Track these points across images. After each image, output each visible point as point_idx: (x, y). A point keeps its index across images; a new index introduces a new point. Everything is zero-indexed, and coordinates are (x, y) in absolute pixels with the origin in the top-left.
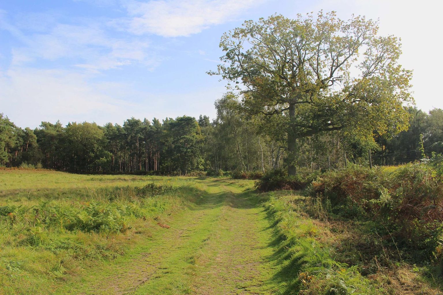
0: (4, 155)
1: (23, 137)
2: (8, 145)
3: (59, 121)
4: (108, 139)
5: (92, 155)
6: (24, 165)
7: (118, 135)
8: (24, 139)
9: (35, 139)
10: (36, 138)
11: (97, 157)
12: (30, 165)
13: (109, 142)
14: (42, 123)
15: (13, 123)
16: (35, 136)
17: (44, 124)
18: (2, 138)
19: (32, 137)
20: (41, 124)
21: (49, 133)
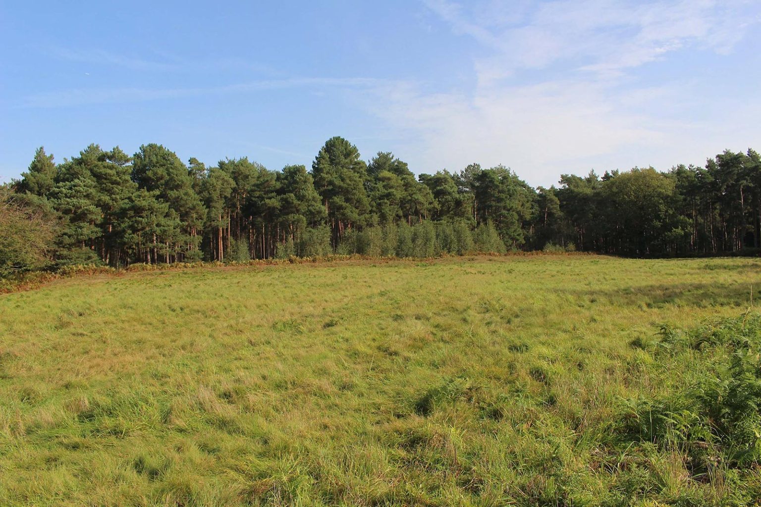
0: (517, 233)
1: (538, 202)
2: (521, 217)
3: (593, 171)
4: (681, 194)
5: (658, 224)
6: (549, 247)
7: (699, 186)
8: (540, 206)
9: (556, 203)
10: (558, 202)
11: (666, 227)
12: (558, 246)
13: (685, 200)
14: (562, 177)
15: (524, 182)
16: (556, 199)
17: (565, 179)
18: (514, 207)
19: (552, 201)
20: (560, 179)
21: (581, 193)
